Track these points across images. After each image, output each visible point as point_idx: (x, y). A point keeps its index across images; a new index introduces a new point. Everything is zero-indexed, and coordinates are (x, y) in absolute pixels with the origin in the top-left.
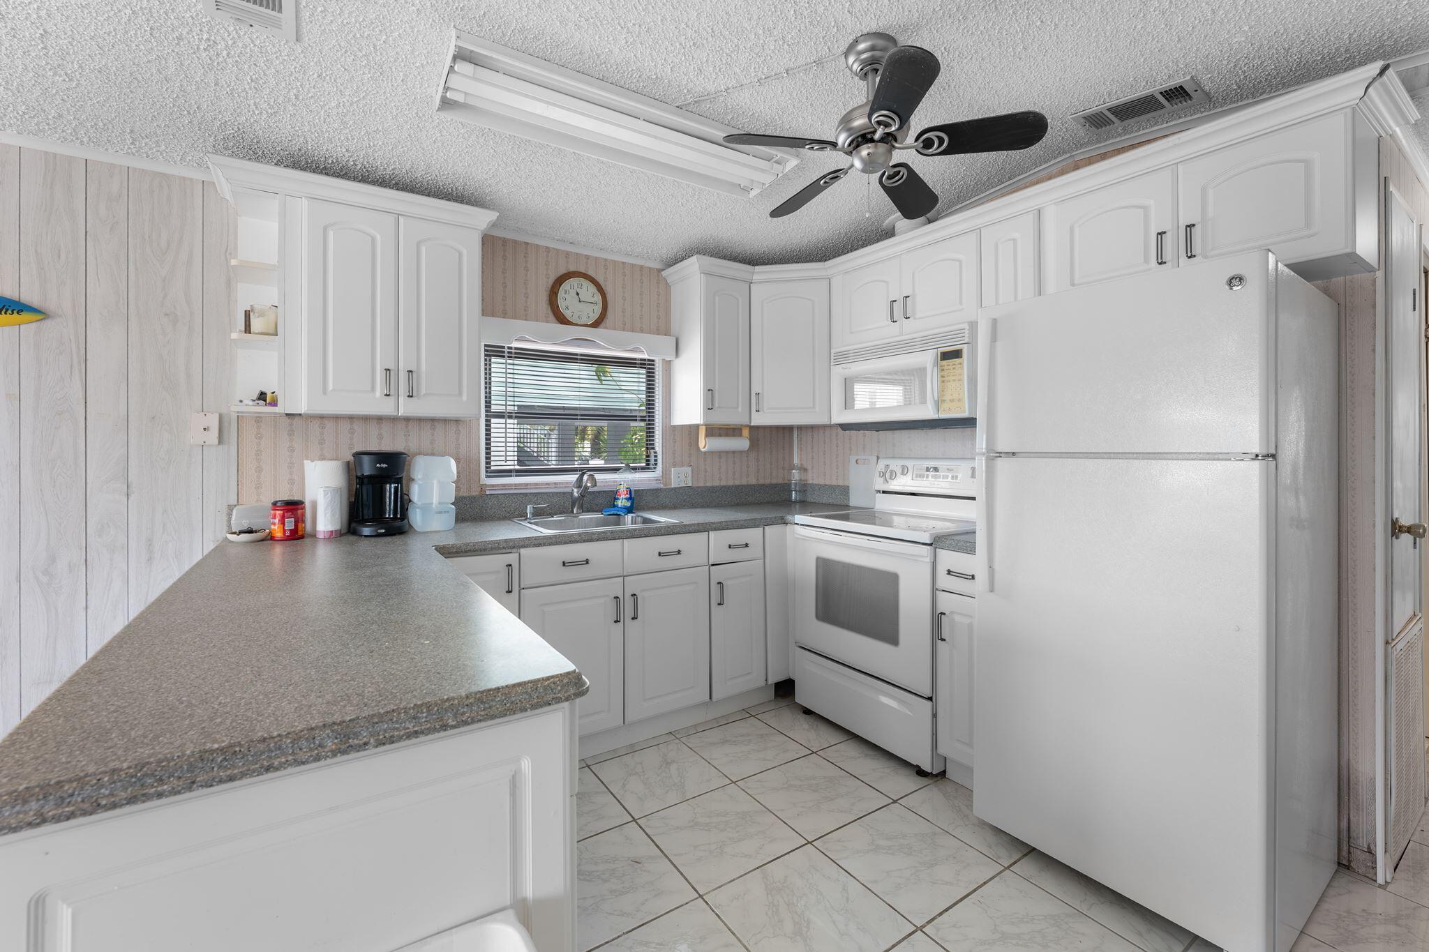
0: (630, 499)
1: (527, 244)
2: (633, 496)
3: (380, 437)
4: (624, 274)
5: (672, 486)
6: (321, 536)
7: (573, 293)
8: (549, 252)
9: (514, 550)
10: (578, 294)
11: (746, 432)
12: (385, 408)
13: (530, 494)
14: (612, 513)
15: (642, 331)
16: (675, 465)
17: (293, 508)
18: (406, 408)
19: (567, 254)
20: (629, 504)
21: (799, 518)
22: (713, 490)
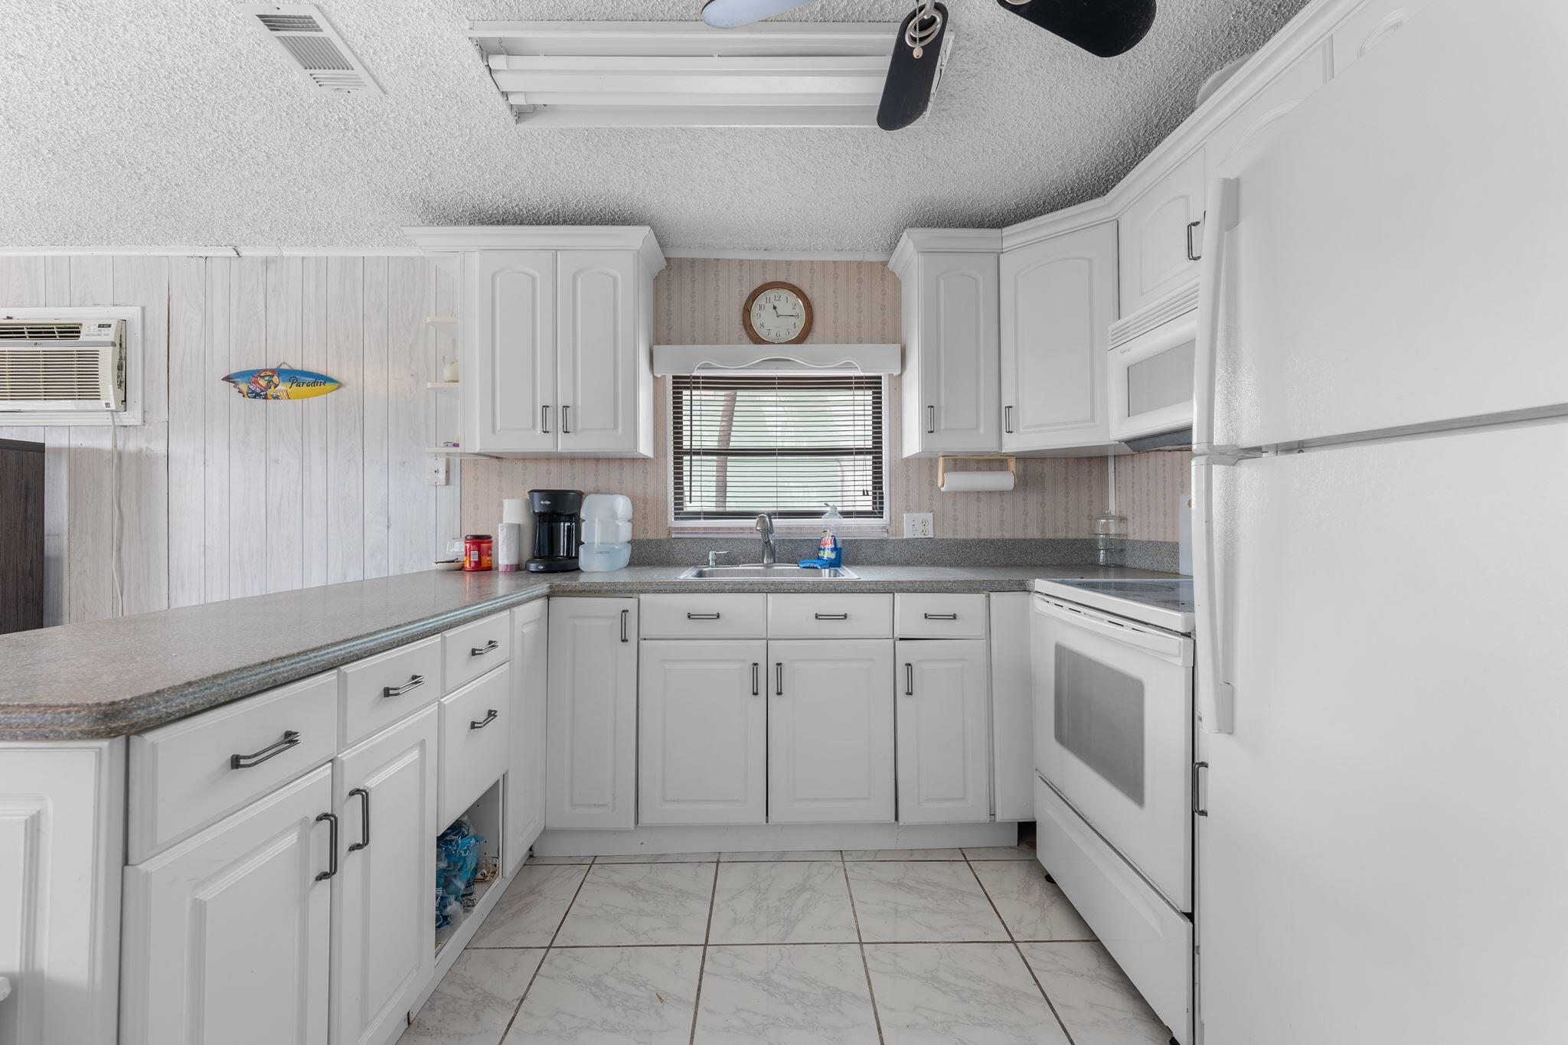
0: (835, 549)
1: (718, 260)
2: (839, 546)
3: (573, 477)
4: (836, 276)
5: (905, 537)
6: (500, 570)
7: (769, 307)
8: (742, 265)
9: (635, 595)
10: (775, 308)
11: (1012, 464)
12: (543, 444)
14: (808, 565)
15: (860, 341)
16: (908, 510)
17: (481, 543)
18: (565, 444)
19: (764, 264)
20: (833, 556)
21: (1040, 584)
22: (965, 544)
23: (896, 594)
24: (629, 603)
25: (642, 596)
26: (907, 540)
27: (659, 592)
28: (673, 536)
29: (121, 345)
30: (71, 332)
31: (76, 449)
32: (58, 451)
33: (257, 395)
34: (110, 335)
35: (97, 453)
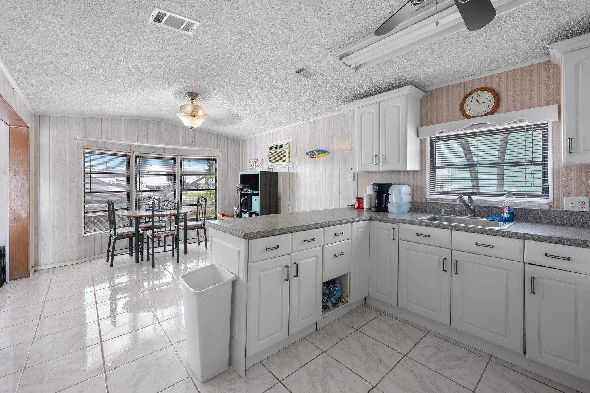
0: (509, 213)
1: (449, 86)
2: (511, 211)
4: (515, 76)
5: (565, 210)
6: (365, 209)
7: (474, 101)
8: (460, 85)
9: (398, 223)
10: (477, 100)
12: (375, 168)
13: (450, 204)
14: (492, 219)
15: (531, 107)
16: (568, 194)
17: (360, 200)
18: (382, 168)
19: (472, 82)
20: (508, 216)
23: (525, 240)
24: (395, 226)
25: (400, 224)
26: (566, 212)
27: (406, 223)
28: (428, 201)
29: (289, 148)
30: (282, 146)
31: (283, 173)
32: (281, 173)
33: (312, 158)
34: (287, 146)
35: (286, 173)
